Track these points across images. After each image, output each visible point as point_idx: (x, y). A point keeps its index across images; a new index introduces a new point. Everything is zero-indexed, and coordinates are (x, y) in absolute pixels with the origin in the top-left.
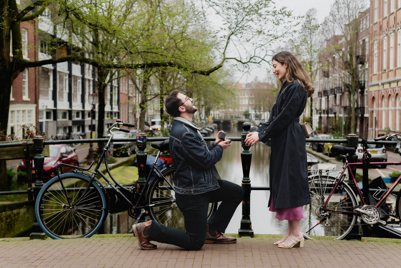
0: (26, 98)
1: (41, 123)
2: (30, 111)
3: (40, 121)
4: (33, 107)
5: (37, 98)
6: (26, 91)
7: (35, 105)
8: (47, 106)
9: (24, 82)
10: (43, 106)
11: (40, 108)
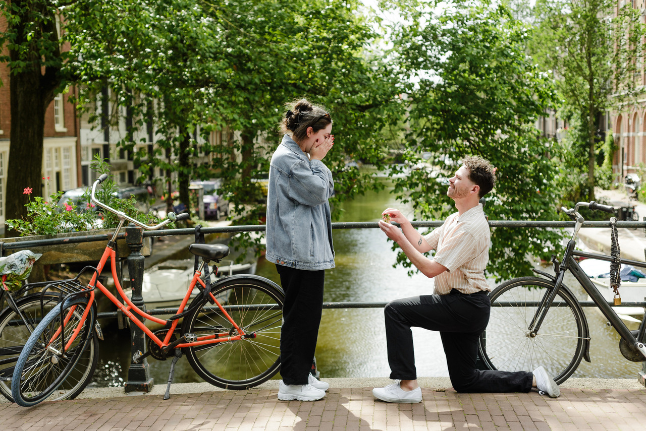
0: (59, 127)
1: (85, 168)
2: (67, 150)
3: (84, 163)
4: (71, 142)
5: (78, 127)
6: (60, 116)
7: (75, 139)
8: (93, 140)
9: (57, 101)
10: (88, 140)
11: (83, 142)
